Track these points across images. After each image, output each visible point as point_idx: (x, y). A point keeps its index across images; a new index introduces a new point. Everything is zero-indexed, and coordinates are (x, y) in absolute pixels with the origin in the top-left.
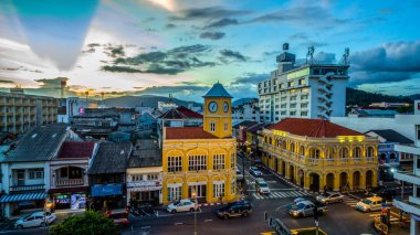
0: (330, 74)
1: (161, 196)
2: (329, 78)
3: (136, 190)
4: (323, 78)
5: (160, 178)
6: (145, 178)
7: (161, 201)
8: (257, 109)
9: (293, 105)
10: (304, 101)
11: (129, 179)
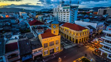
0: (74, 8)
1: (43, 54)
2: (74, 10)
3: (36, 55)
4: (73, 10)
5: (42, 50)
6: (38, 51)
7: (43, 56)
8: (53, 16)
9: (65, 16)
10: (68, 16)
11: (33, 53)
